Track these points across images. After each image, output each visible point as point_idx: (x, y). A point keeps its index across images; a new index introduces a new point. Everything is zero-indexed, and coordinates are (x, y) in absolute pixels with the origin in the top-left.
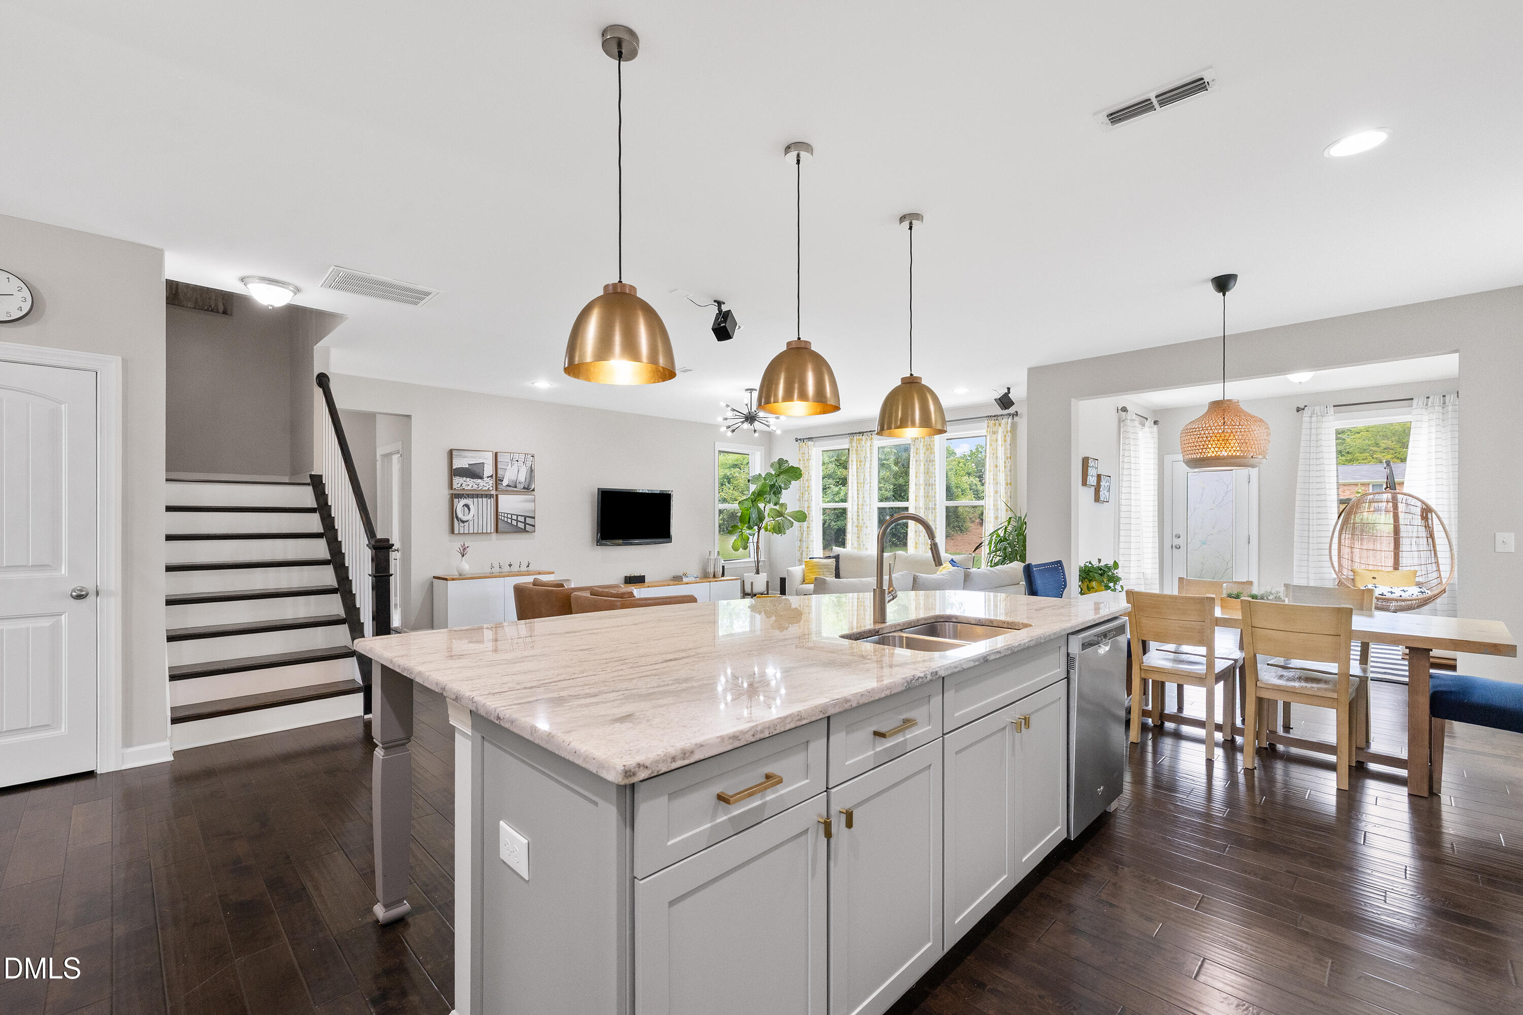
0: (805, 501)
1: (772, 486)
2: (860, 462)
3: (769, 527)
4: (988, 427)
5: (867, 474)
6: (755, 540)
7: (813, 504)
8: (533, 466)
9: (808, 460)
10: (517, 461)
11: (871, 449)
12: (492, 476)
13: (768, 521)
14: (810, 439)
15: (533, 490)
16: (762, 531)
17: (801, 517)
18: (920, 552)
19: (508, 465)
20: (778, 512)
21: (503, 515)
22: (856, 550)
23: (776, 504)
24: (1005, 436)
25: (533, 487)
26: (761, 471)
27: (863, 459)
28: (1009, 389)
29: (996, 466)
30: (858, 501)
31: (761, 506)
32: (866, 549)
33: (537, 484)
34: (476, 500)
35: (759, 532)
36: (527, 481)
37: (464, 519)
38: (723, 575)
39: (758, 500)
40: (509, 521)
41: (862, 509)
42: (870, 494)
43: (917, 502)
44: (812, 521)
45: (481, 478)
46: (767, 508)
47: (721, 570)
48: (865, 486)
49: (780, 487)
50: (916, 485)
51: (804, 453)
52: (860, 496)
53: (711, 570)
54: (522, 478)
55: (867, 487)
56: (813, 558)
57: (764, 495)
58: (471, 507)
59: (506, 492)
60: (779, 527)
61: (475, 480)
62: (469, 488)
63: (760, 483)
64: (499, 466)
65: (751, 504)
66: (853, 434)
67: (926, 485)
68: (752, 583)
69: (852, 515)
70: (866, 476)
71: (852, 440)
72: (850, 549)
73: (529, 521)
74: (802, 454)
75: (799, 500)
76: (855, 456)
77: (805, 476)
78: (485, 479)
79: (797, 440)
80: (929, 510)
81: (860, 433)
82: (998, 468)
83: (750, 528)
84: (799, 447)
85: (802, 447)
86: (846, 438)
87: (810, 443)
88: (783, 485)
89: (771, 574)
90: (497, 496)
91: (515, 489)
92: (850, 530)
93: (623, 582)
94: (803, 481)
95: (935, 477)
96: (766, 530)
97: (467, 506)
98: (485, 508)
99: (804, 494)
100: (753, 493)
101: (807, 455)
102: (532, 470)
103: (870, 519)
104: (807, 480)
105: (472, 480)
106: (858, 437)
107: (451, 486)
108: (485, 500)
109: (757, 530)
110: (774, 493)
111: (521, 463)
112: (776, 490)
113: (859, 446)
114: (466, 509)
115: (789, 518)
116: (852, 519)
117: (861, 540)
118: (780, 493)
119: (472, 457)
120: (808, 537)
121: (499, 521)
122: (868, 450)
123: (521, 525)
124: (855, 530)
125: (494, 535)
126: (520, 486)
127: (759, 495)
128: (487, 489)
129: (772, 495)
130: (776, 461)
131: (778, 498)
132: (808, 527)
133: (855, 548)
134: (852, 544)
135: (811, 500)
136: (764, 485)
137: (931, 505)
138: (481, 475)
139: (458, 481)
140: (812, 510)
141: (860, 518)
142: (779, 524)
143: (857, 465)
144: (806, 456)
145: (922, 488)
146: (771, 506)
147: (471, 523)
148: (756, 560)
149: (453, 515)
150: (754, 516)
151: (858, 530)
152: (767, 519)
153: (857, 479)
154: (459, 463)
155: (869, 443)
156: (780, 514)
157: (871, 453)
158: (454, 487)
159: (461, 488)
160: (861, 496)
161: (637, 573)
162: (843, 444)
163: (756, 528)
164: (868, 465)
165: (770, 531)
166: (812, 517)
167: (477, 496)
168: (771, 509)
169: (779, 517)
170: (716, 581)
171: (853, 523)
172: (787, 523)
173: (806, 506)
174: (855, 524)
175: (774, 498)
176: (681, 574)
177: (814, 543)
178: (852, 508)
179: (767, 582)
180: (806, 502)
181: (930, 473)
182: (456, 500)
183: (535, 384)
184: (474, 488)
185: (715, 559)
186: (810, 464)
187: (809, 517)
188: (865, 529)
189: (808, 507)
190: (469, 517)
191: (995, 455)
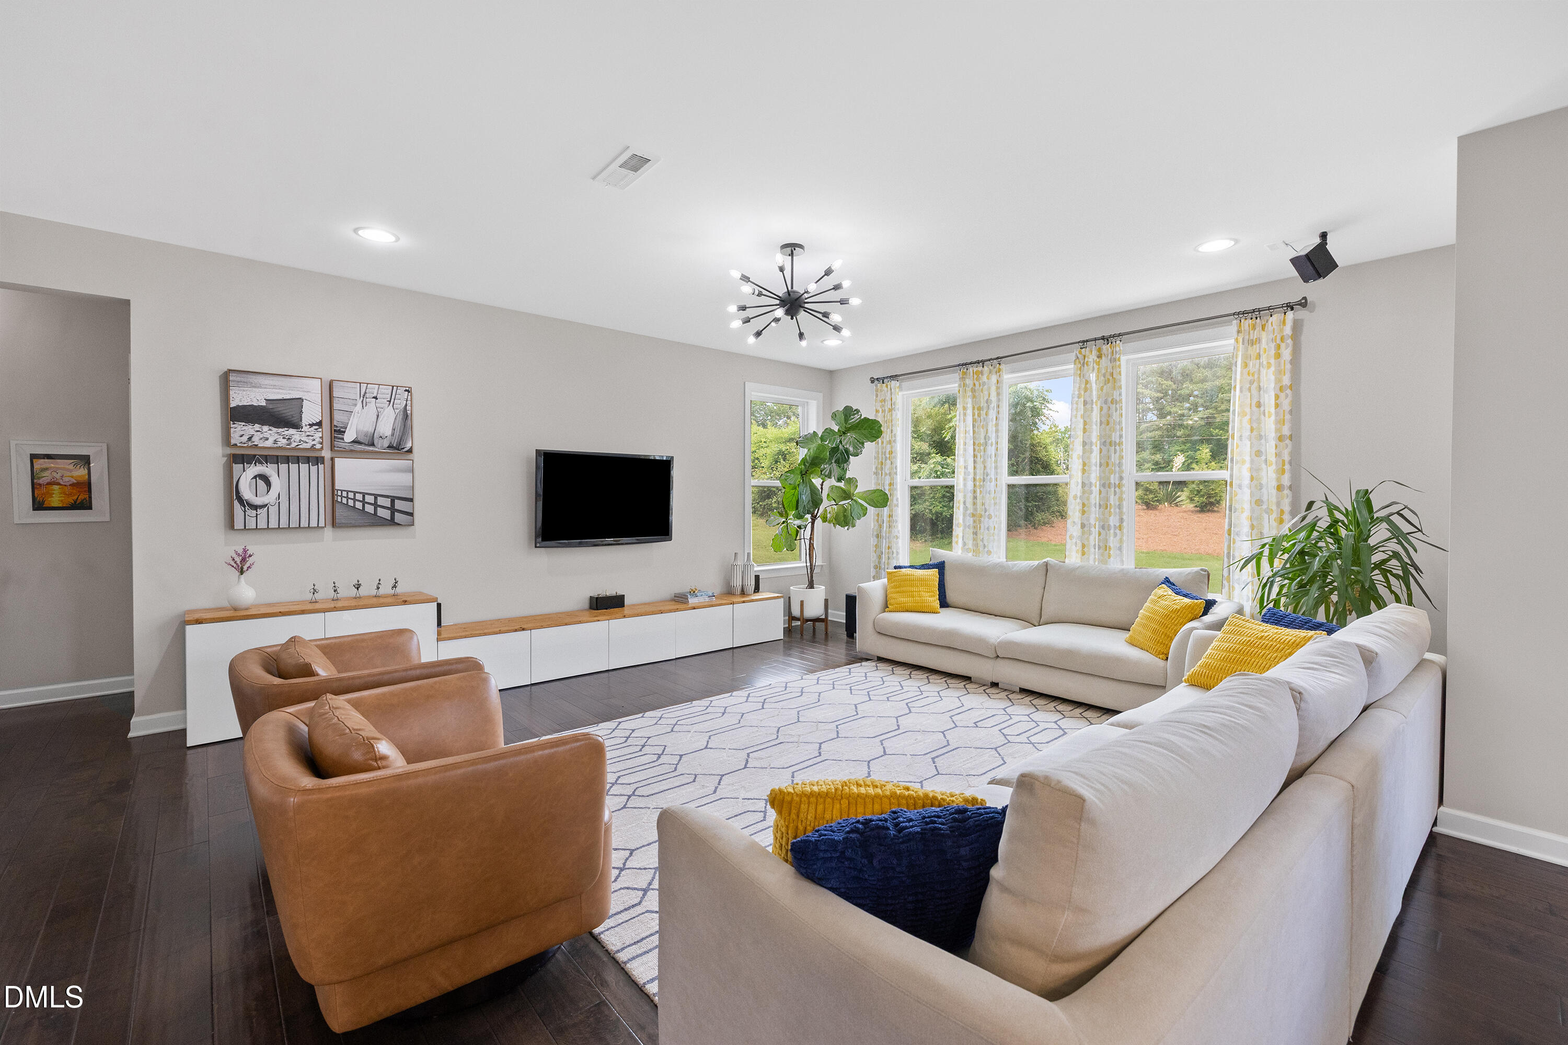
0: (886, 474)
1: (834, 450)
2: (980, 409)
3: (829, 516)
4: (1239, 332)
5: (991, 428)
6: (808, 535)
7: (899, 479)
8: (408, 408)
9: (890, 410)
10: (376, 398)
11: (998, 388)
12: (319, 424)
13: (826, 505)
14: (893, 377)
15: (410, 451)
16: (818, 521)
17: (880, 499)
18: (1091, 562)
19: (356, 405)
20: (844, 491)
21: (345, 494)
22: (970, 554)
23: (839, 480)
24: (1278, 347)
25: (409, 445)
26: (818, 427)
27: (983, 404)
28: (1324, 236)
29: (1259, 405)
30: (975, 474)
31: (817, 481)
32: (989, 553)
33: (419, 440)
34: (283, 467)
35: (813, 523)
36: (397, 433)
37: (258, 501)
38: (757, 589)
39: (811, 473)
40: (359, 505)
41: (983, 486)
42: (996, 462)
43: (1086, 474)
44: (897, 505)
45: (297, 426)
46: (824, 484)
47: (753, 583)
48: (989, 448)
49: (847, 451)
50: (1084, 444)
51: (884, 400)
52: (978, 466)
53: (737, 583)
54: (386, 427)
55: (991, 450)
56: (900, 567)
57: (820, 464)
58: (274, 479)
59: (350, 453)
60: (845, 516)
61: (280, 430)
62: (269, 444)
63: (813, 446)
64: (336, 406)
65: (799, 479)
66: (966, 364)
67: (1104, 444)
68: (802, 602)
69: (965, 497)
70: (989, 434)
71: (965, 373)
72: (960, 552)
73: (399, 505)
74: (881, 402)
75: (876, 473)
76: (970, 400)
77: (886, 436)
78: (305, 428)
79: (873, 381)
80: (1109, 487)
81: (978, 362)
82: (1262, 409)
83: (800, 517)
84: (877, 391)
85: (881, 391)
86: (954, 372)
87: (894, 384)
88: (851, 449)
89: (832, 588)
90: (332, 459)
91: (371, 448)
92: (961, 521)
93: (587, 605)
94: (882, 443)
95: (1121, 429)
96: (825, 520)
97: (265, 479)
98: (304, 482)
99: (884, 462)
100: (804, 461)
101: (889, 403)
102: (406, 416)
103: (995, 504)
104: (890, 442)
105: (275, 430)
106: (975, 369)
107: (227, 439)
108: (304, 467)
109: (810, 520)
110: (837, 462)
111: (382, 402)
112: (841, 457)
113: (977, 383)
114: (261, 483)
115: (860, 501)
116: (964, 503)
117: (980, 537)
118: (847, 461)
119: (275, 387)
120: (890, 532)
121: (337, 506)
122: (993, 388)
123: (384, 513)
124: (970, 521)
125: (329, 532)
126: (381, 445)
127: (812, 465)
128: (308, 446)
129: (834, 464)
130: (841, 409)
131: (844, 470)
132: (890, 516)
133: (968, 550)
134: (965, 544)
135: (896, 473)
136: (821, 448)
137: (1114, 479)
138: (295, 420)
139: (242, 432)
140: (896, 489)
141: (979, 501)
142: (845, 510)
143: (974, 415)
144: (888, 406)
145: (1096, 449)
146: (832, 482)
147: (273, 510)
148: (808, 564)
149: (233, 494)
150: (805, 498)
151: (974, 522)
152: (825, 504)
153: (974, 438)
154: (241, 397)
155: (994, 378)
156: (847, 495)
157: (998, 394)
158: (233, 442)
159: (250, 444)
160: (980, 466)
161: (610, 591)
162: (950, 385)
163: (808, 516)
164: (992, 414)
165: (830, 522)
166: (897, 500)
167: (287, 460)
168: (832, 488)
169: (845, 499)
170: (744, 602)
171: (966, 509)
172: (857, 510)
173: (887, 482)
174: (970, 511)
175: (836, 470)
176: (684, 589)
177: (900, 541)
178: (965, 485)
179: (826, 601)
180: (888, 477)
181: (1111, 424)
182: (237, 468)
183: (360, 232)
184: (279, 444)
185: (745, 565)
186: (894, 416)
187: (892, 500)
188: (987, 519)
189: (891, 484)
190: (270, 498)
191: (1255, 385)
